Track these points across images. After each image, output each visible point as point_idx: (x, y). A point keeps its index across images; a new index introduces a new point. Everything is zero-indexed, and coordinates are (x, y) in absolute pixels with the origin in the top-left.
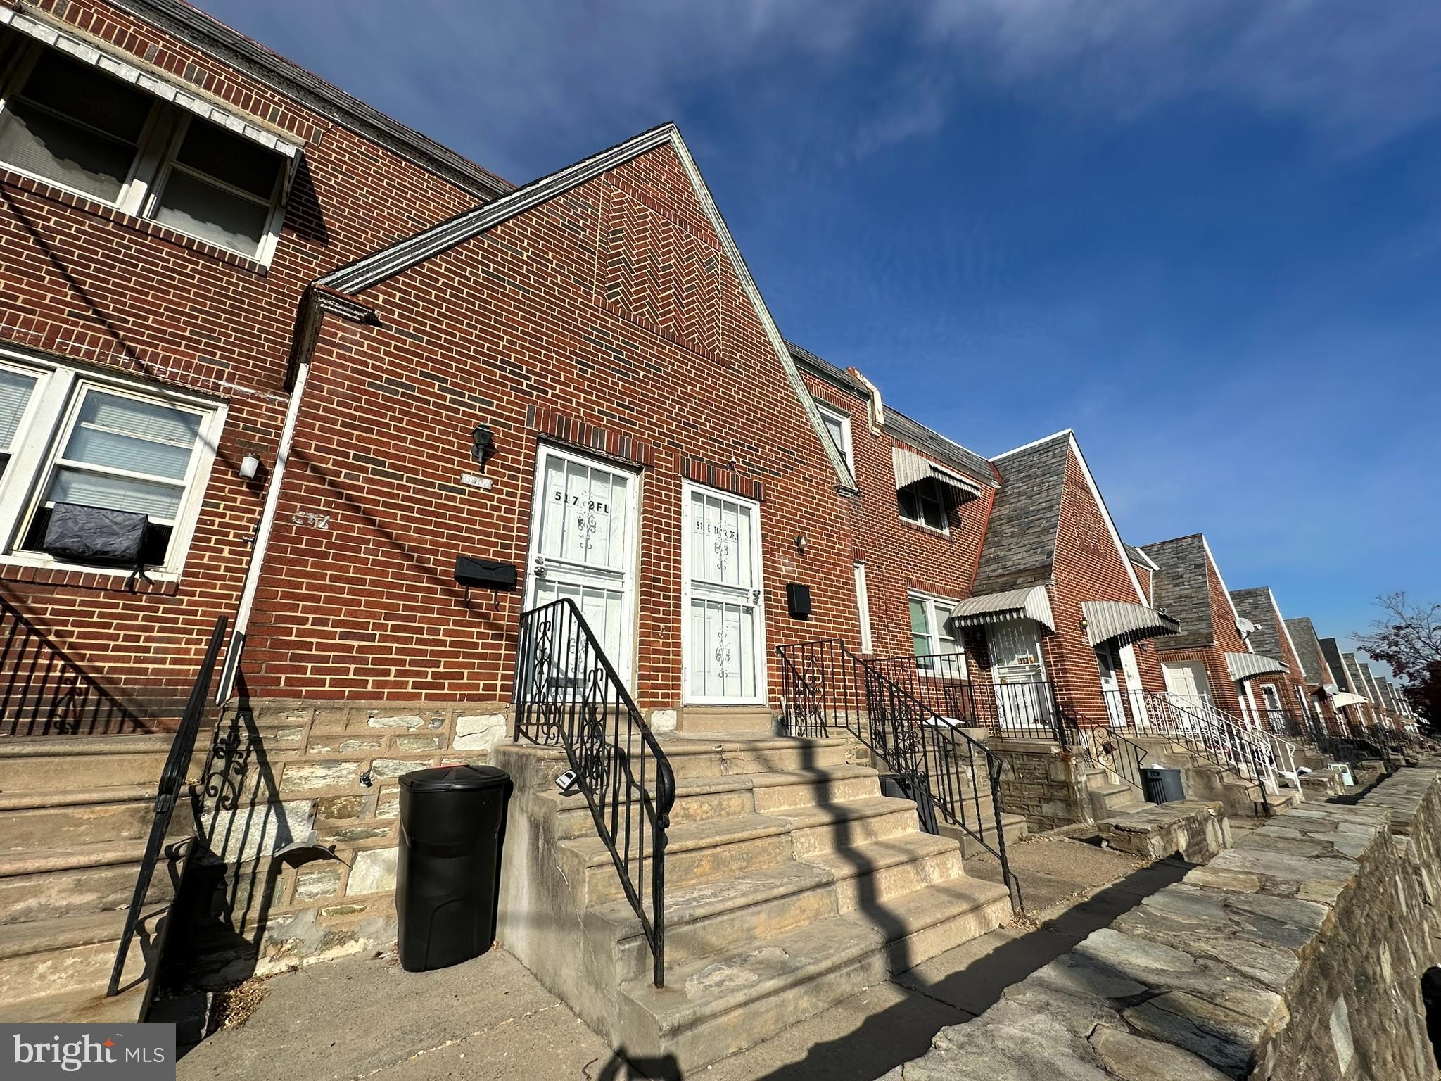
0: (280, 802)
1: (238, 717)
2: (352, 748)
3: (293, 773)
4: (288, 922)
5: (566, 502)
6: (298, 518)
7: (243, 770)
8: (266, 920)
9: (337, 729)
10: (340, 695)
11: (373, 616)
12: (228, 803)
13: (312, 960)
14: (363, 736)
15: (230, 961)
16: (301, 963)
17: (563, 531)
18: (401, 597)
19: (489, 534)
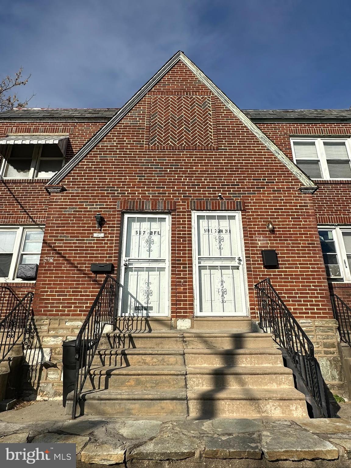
0: (42, 348)
1: (31, 322)
2: (61, 332)
3: (45, 339)
4: (45, 385)
5: (140, 234)
6: (45, 260)
7: (33, 338)
8: (39, 384)
9: (57, 326)
10: (58, 315)
11: (66, 288)
12: (29, 347)
13: (51, 399)
14: (64, 328)
15: (31, 394)
16: (48, 400)
17: (139, 246)
18: (75, 281)
19: (104, 254)
